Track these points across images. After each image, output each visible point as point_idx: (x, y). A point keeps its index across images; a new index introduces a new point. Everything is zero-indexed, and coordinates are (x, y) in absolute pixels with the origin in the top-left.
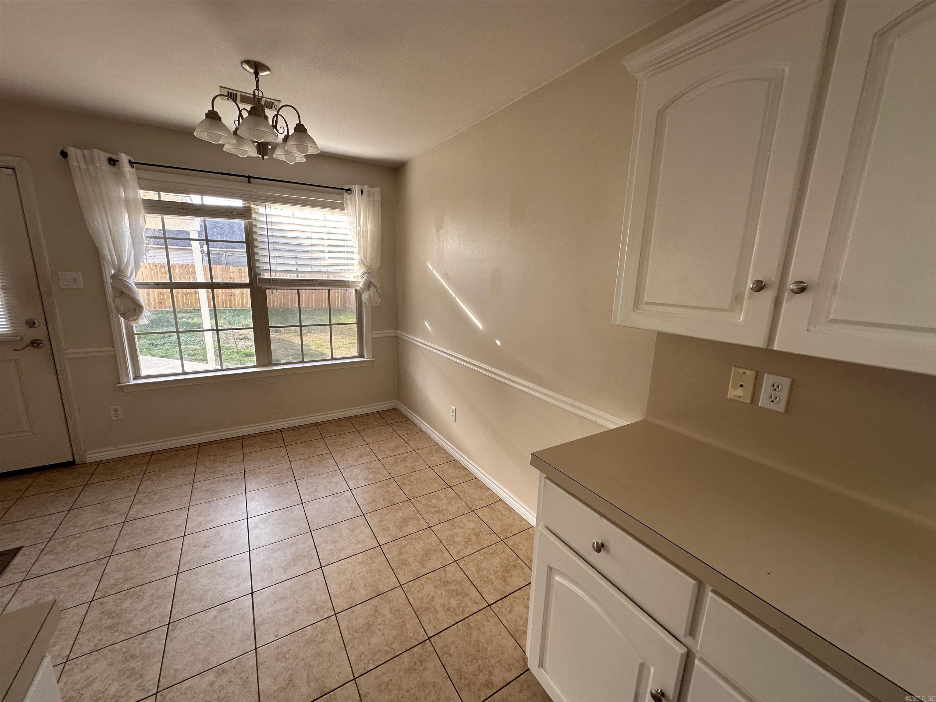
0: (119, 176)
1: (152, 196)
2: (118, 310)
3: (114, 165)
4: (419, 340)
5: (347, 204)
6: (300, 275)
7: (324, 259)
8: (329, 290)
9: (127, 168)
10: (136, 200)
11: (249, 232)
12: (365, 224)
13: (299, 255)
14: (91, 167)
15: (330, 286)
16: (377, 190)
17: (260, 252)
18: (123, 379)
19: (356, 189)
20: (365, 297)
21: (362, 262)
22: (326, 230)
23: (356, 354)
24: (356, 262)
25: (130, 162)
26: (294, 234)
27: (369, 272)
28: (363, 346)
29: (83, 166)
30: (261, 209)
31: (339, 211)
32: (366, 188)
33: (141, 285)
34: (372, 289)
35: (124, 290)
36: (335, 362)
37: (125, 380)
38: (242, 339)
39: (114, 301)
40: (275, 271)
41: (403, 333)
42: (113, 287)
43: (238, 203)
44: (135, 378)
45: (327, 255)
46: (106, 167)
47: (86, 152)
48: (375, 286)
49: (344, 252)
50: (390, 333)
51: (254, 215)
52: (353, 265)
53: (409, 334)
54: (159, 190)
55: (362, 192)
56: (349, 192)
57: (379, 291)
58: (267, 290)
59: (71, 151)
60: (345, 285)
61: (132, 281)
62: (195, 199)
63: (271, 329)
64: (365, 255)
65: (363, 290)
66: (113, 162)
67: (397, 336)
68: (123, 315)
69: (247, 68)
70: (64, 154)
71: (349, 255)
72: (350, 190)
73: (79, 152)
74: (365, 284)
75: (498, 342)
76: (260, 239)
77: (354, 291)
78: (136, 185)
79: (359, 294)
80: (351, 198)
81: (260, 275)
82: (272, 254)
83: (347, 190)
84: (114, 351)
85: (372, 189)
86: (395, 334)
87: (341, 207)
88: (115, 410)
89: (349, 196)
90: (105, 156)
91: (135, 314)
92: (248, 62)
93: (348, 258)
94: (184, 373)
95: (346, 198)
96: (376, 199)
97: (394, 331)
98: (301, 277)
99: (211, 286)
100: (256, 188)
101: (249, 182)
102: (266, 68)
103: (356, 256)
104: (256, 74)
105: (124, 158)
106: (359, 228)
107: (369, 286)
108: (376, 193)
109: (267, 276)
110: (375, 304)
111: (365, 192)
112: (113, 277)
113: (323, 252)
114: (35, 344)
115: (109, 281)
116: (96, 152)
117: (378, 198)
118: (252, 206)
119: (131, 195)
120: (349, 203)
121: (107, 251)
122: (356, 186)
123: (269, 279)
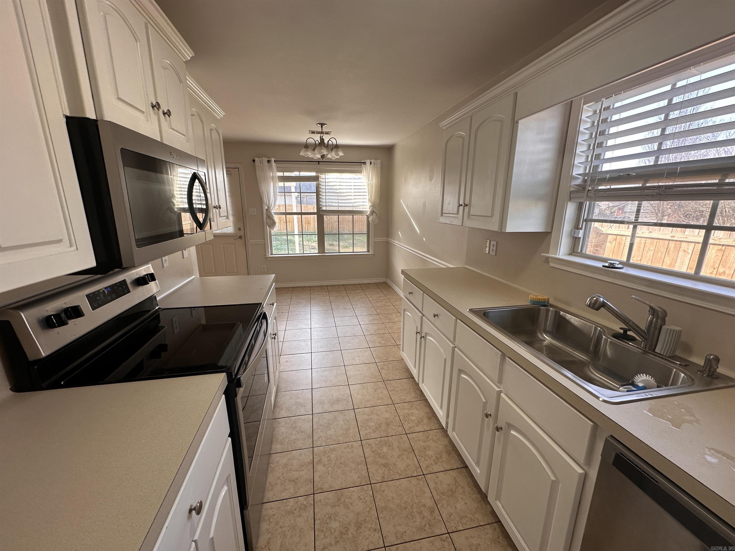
0: (271, 167)
1: (281, 174)
2: (267, 224)
3: (269, 163)
4: (396, 242)
5: (363, 170)
6: (339, 208)
7: (351, 199)
8: (353, 215)
9: (274, 164)
10: (276, 177)
11: (318, 188)
12: (372, 180)
13: (340, 198)
14: (262, 165)
15: (353, 213)
16: (379, 161)
17: (322, 197)
18: (267, 254)
19: (368, 162)
20: (370, 219)
21: (369, 200)
22: (353, 184)
23: (366, 251)
24: (367, 200)
25: (275, 161)
26: (338, 187)
27: (373, 206)
28: (369, 246)
29: (259, 165)
30: (323, 176)
31: (359, 174)
32: (373, 161)
33: (277, 214)
34: (374, 214)
35: (270, 216)
36: (354, 253)
37: (268, 255)
38: (313, 249)
39: (266, 220)
40: (328, 206)
41: (391, 240)
42: (266, 214)
43: (313, 174)
44: (271, 255)
45: (353, 197)
46: (266, 163)
47: (261, 159)
48: (376, 214)
49: (361, 195)
50: (384, 239)
51: (320, 179)
52: (366, 202)
53: (393, 240)
54: (283, 171)
55: (371, 163)
56: (364, 164)
57: (378, 216)
58: (324, 216)
59: (257, 159)
60: (361, 213)
61: (273, 211)
62: (296, 174)
63: (326, 236)
64: (371, 197)
65: (370, 215)
66: (269, 161)
67: (388, 241)
68: (269, 226)
69: (318, 125)
70: (254, 161)
71: (364, 197)
72: (365, 163)
73: (258, 159)
74: (370, 212)
75: (424, 239)
76: (322, 190)
77: (366, 216)
78: (276, 171)
79: (368, 217)
80: (365, 167)
81: (321, 208)
82: (327, 198)
83: (363, 163)
84: (265, 242)
85: (376, 161)
86: (386, 240)
87: (360, 172)
88: (264, 267)
89: (364, 166)
90: (266, 159)
91: (273, 226)
92: (319, 124)
93: (363, 199)
94: (288, 254)
95: (363, 167)
96: (378, 166)
97: (386, 238)
98: (340, 209)
99: (301, 214)
100: (322, 166)
101: (319, 164)
102: (325, 124)
103: (367, 197)
104: (322, 127)
105: (273, 160)
106: (368, 183)
107: (373, 213)
108: (378, 163)
109: (324, 208)
110: (375, 223)
111: (372, 163)
112: (267, 210)
113: (351, 196)
114: (240, 237)
115: (265, 212)
116: (264, 158)
117: (379, 165)
118: (320, 175)
119: (274, 175)
120: (364, 169)
121: (265, 199)
122: (368, 160)
123: (325, 210)
